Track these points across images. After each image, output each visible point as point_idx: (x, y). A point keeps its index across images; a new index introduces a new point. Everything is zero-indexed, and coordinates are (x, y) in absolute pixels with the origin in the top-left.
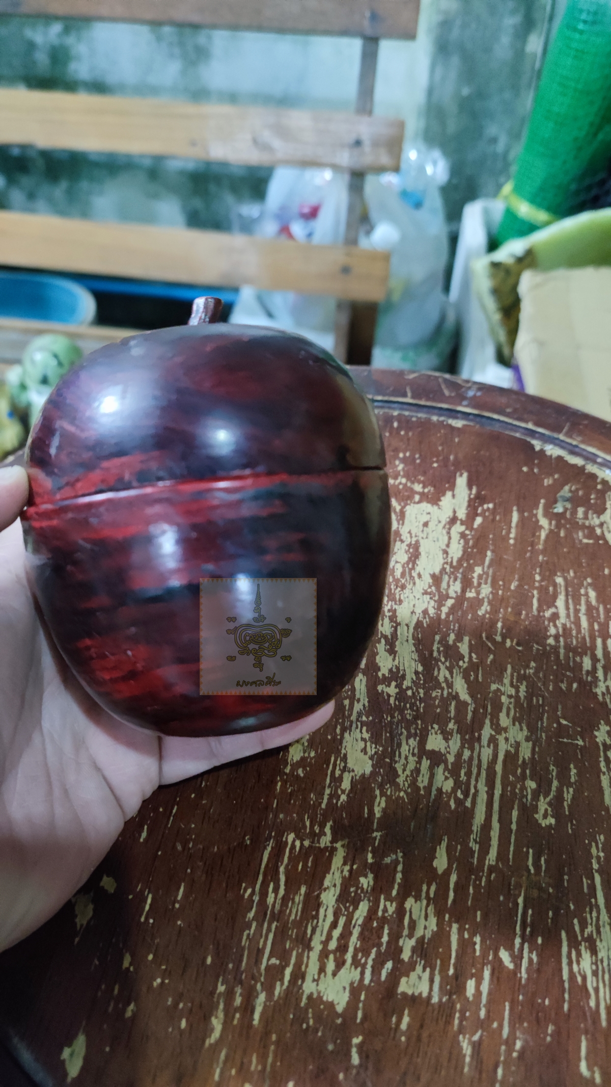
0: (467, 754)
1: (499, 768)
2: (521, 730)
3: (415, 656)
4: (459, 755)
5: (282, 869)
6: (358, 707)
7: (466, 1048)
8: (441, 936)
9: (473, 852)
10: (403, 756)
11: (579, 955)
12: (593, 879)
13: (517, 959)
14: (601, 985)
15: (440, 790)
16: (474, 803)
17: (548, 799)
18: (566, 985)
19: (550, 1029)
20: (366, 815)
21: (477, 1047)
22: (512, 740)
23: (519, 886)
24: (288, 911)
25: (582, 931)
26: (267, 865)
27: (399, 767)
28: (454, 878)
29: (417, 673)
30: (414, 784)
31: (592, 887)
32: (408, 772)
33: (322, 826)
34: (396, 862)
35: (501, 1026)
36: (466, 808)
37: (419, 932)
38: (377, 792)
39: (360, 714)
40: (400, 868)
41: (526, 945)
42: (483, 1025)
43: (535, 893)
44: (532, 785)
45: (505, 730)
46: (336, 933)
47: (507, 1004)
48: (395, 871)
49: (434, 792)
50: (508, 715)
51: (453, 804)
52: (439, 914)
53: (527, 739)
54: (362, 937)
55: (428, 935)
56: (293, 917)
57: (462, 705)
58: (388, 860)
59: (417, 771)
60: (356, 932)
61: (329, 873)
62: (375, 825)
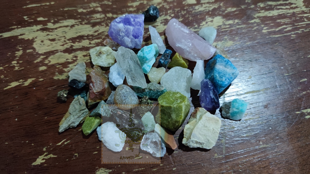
5: (277, 29)
10: (205, 9)
20: (238, 12)
24: (289, 22)
26: (280, 34)
27: (211, 9)
32: (211, 5)
38: (226, 12)
56: (289, 20)
61: (267, 16)
62: (239, 9)
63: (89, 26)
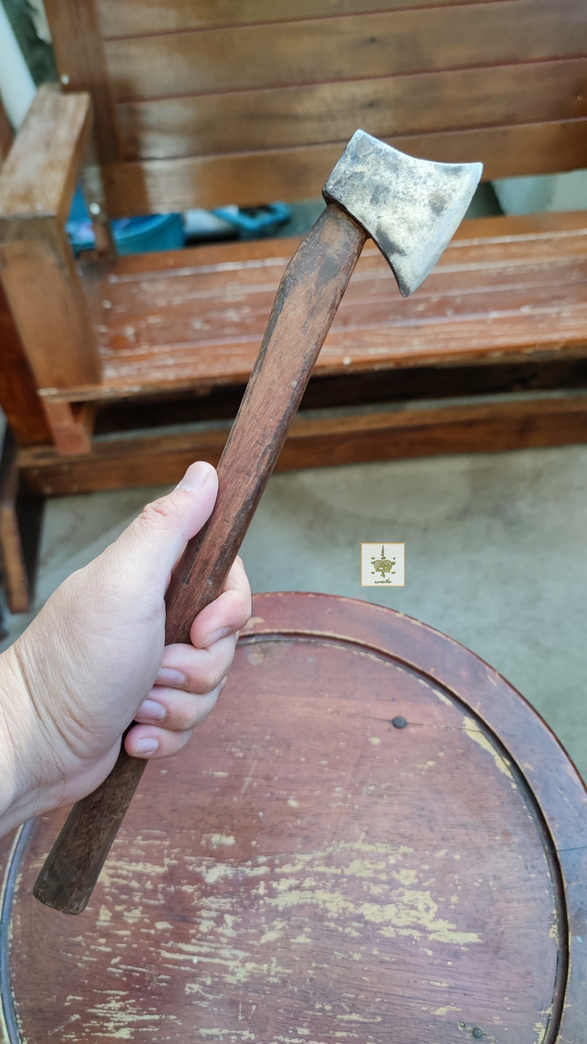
0: (224, 940)
1: (217, 961)
2: (245, 977)
3: (289, 905)
4: (223, 935)
5: (153, 841)
6: (247, 871)
7: (79, 939)
8: (125, 926)
9: (167, 942)
10: (219, 900)
11: (117, 1001)
12: (156, 1014)
13: (116, 966)
14: (105, 1011)
15: (199, 924)
16: (194, 944)
17: (200, 991)
18: (104, 992)
19: (86, 981)
20: (182, 881)
21: (78, 944)
22: (236, 970)
23: (150, 969)
24: (133, 848)
25: (130, 1004)
26: (154, 834)
27: (211, 898)
28: (153, 932)
29: (277, 906)
30: (202, 908)
31: (151, 1013)
32: (209, 904)
33: (176, 858)
34: (159, 900)
35: (87, 956)
36: (191, 939)
37: (126, 914)
38: (196, 887)
39: (243, 872)
40: (156, 902)
41: (121, 971)
42: (88, 946)
43: (147, 978)
44: (209, 982)
45: (243, 966)
46: (125, 873)
47: (95, 960)
48: (154, 899)
49: (199, 920)
50: (254, 968)
51: (192, 931)
52: (135, 924)
53: (239, 981)
54: (123, 886)
55: (125, 919)
56: (131, 851)
57: (258, 937)
58: (160, 896)
59: (210, 909)
60: (125, 882)
61: (152, 865)
62: (177, 887)
63: (367, 918)
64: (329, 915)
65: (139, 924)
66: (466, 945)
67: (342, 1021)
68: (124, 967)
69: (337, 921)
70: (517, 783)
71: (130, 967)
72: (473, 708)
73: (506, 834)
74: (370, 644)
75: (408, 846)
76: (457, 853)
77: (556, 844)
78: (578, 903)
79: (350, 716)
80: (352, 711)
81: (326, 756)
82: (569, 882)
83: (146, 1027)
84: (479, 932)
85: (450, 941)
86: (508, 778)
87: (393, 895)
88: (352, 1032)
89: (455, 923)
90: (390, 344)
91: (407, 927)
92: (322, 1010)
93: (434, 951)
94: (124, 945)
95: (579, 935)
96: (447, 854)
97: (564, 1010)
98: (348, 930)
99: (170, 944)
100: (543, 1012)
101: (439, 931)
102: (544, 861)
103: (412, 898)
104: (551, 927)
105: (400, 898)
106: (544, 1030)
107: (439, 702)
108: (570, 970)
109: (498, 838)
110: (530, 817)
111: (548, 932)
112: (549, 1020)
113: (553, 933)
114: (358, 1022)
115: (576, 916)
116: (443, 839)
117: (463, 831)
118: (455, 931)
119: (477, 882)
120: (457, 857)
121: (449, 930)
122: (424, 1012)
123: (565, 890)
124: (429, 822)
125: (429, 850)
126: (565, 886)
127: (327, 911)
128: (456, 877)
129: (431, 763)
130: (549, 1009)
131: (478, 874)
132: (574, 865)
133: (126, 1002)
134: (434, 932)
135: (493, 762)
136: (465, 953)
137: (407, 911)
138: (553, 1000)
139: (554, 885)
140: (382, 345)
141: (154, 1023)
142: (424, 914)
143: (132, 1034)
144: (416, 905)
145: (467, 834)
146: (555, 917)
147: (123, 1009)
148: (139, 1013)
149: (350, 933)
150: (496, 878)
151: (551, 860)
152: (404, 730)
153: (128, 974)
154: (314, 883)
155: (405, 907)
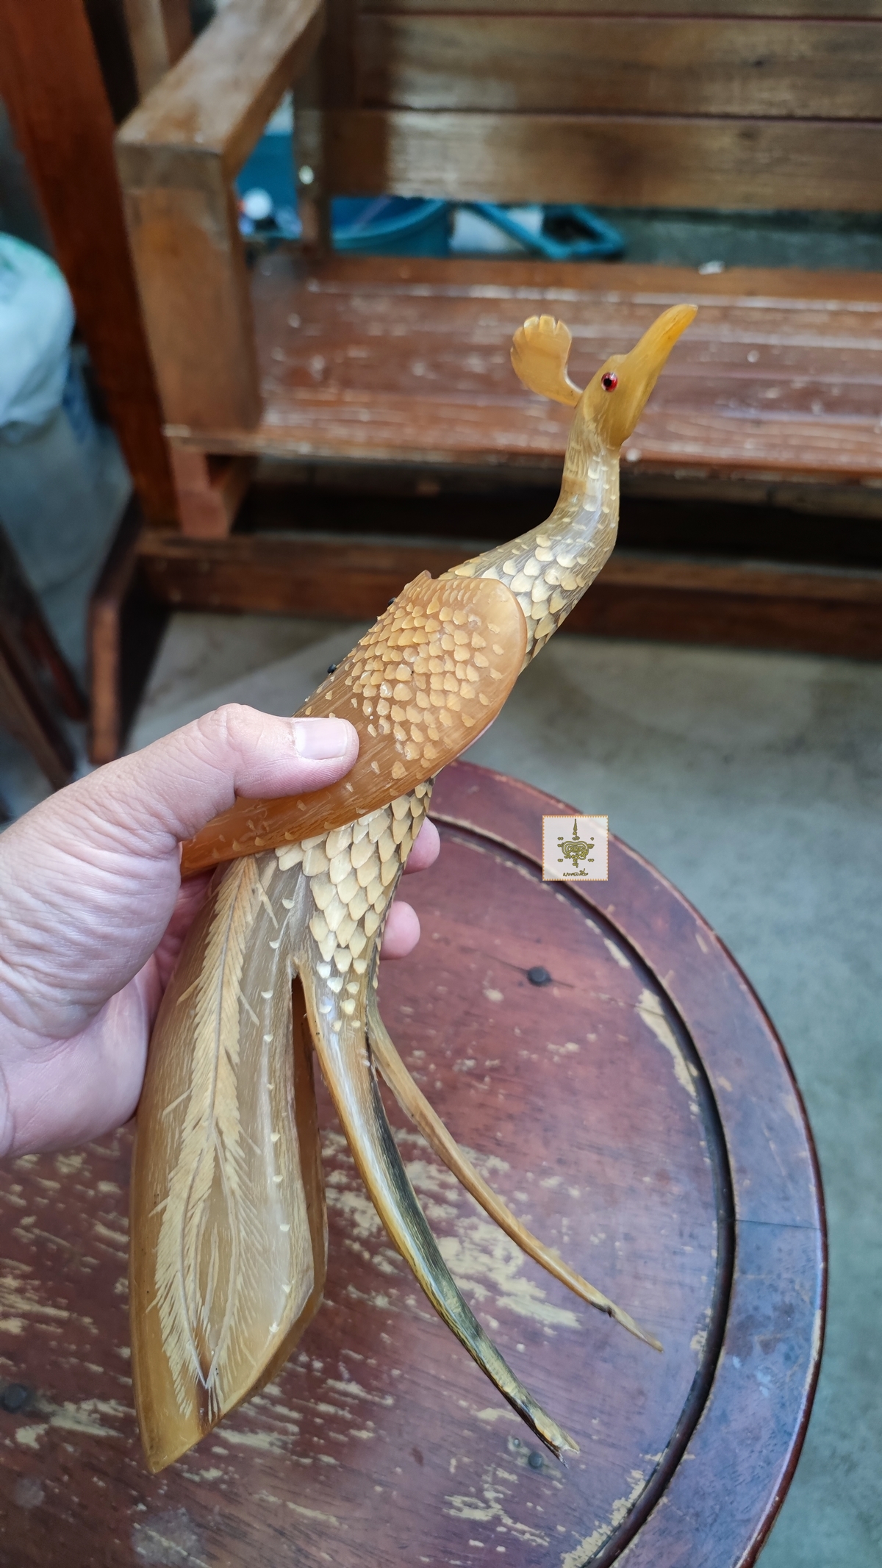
8: (53, 1175)
9: (108, 1212)
11: (16, 1277)
12: (66, 1309)
13: (27, 1229)
23: (74, 1244)
25: (32, 1286)
28: (91, 1193)
31: (59, 1307)
34: (112, 1151)
40: (108, 1152)
43: (66, 1256)
52: (69, 1176)
64: (356, 1231)
65: (75, 1177)
66: (554, 1327)
67: (334, 1390)
68: (37, 1231)
69: (365, 1243)
70: (700, 1105)
71: (46, 1234)
72: (660, 978)
73: (662, 1176)
74: (524, 852)
75: (503, 1159)
76: (577, 1186)
77: (738, 1209)
78: (750, 1308)
79: (465, 950)
80: (470, 943)
81: (412, 1001)
82: (744, 1272)
83: (47, 1323)
84: (580, 1312)
85: (529, 1314)
86: (688, 1094)
87: (460, 1224)
88: (343, 1409)
89: (545, 1289)
90: (707, 441)
91: (468, 1277)
92: (308, 1366)
93: (503, 1322)
94: (46, 1201)
95: (738, 1355)
96: (561, 1185)
97: (682, 1461)
98: (377, 1259)
99: (112, 1216)
100: (648, 1457)
101: (516, 1295)
102: (711, 1231)
103: (487, 1236)
104: (696, 1333)
105: (469, 1232)
106: (642, 1484)
107: (609, 959)
108: (708, 1404)
109: (647, 1179)
110: (707, 1161)
111: (690, 1339)
112: (655, 1471)
113: (698, 1343)
114: (354, 1397)
115: (742, 1327)
116: (560, 1161)
117: (595, 1157)
118: (542, 1301)
119: (596, 1236)
120: (575, 1192)
121: (534, 1298)
122: (461, 1409)
123: (734, 1282)
124: (546, 1130)
125: (532, 1172)
126: (736, 1275)
127: (354, 1224)
128: (565, 1221)
129: (572, 1047)
130: (659, 1455)
131: (600, 1225)
132: (758, 1248)
133: (29, 1281)
134: (509, 1295)
135: (669, 1063)
136: (548, 1339)
137: (476, 1253)
138: (669, 1443)
139: (718, 1271)
140: (695, 439)
141: (59, 1322)
142: (499, 1265)
143: (24, 1329)
144: (491, 1247)
145: (599, 1162)
146: (708, 1320)
147: (20, 1291)
148: (41, 1302)
149: (380, 1264)
150: (628, 1238)
151: (723, 1233)
152: (543, 989)
153: (40, 1242)
154: (344, 1180)
155: (474, 1247)
